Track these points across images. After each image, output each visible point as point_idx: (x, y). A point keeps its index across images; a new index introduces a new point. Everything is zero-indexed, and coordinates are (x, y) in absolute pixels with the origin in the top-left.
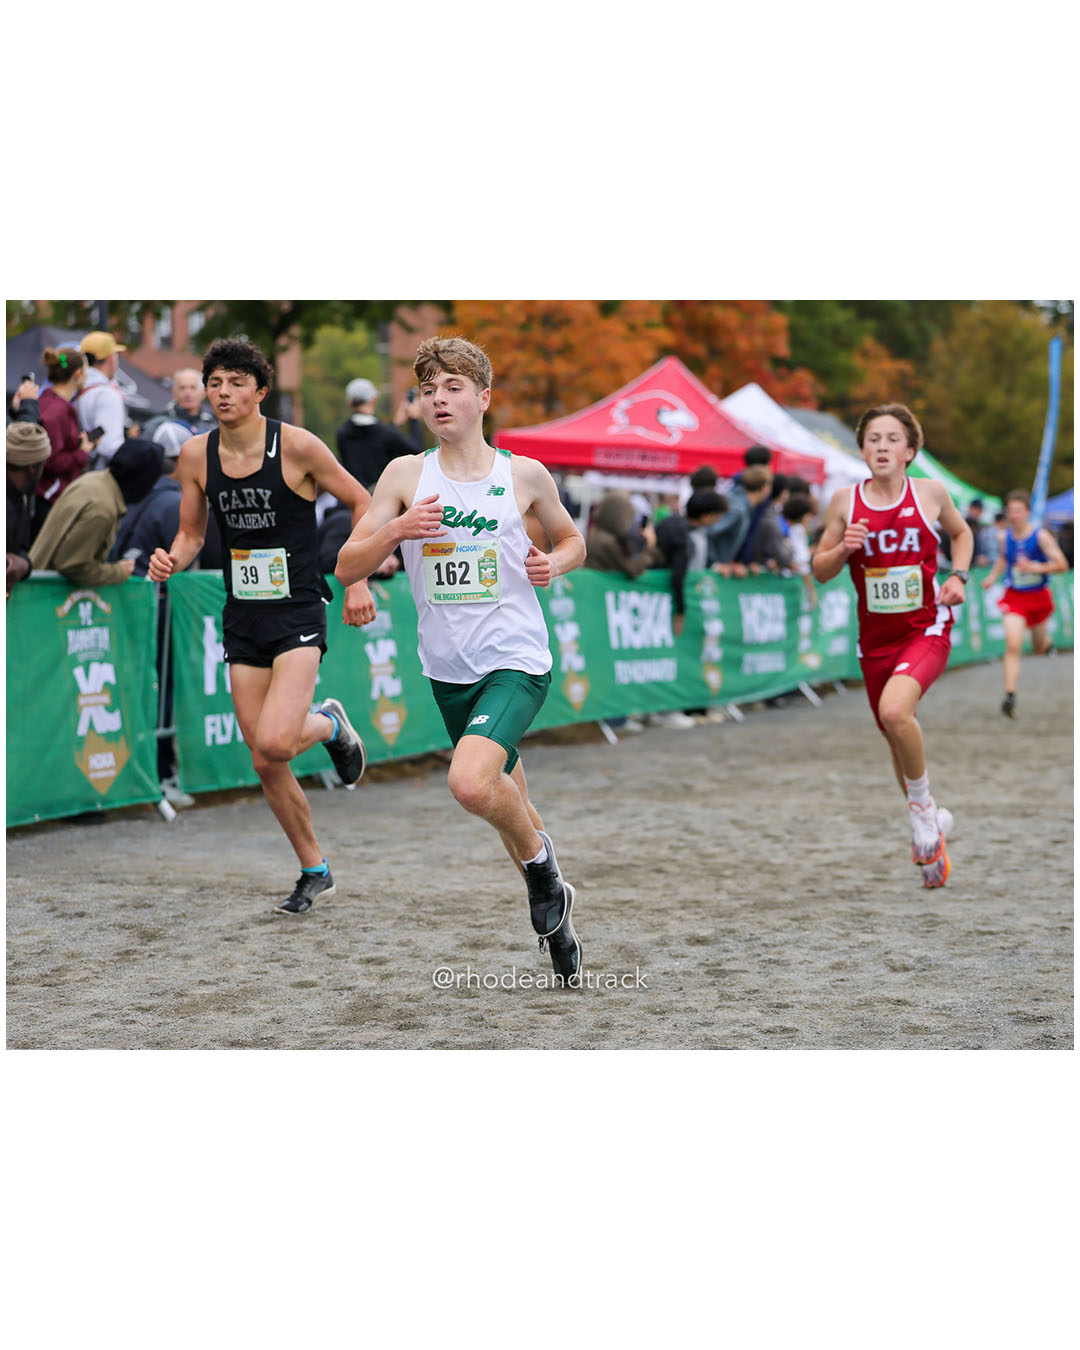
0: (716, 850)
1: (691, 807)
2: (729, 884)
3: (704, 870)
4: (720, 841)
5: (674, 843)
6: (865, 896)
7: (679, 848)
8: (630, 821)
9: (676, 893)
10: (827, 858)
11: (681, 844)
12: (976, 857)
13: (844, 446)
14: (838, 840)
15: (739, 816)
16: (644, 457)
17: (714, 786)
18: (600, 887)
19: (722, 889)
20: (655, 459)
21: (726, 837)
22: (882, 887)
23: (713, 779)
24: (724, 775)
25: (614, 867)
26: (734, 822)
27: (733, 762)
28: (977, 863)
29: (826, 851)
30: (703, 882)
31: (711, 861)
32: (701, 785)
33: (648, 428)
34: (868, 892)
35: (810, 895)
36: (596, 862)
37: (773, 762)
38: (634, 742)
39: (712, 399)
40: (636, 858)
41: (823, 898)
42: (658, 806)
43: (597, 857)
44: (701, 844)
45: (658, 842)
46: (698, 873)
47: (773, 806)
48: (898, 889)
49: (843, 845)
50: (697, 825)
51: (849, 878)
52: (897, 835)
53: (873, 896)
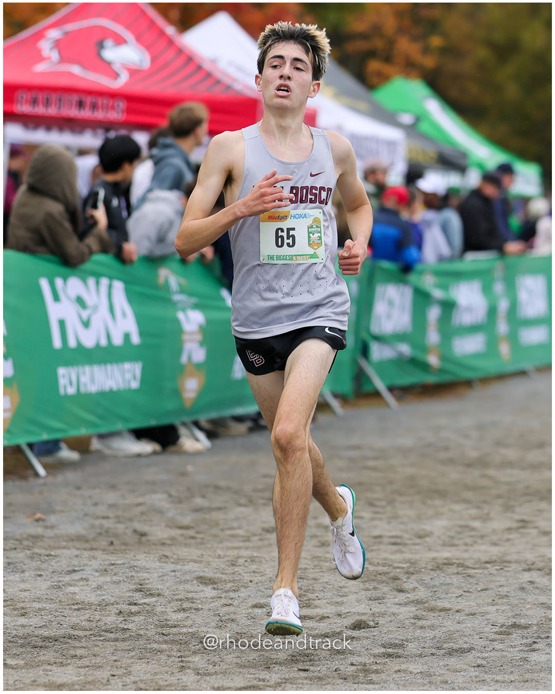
0: (181, 616)
1: (144, 559)
2: (198, 661)
3: (166, 642)
4: (186, 605)
5: (125, 607)
6: (374, 677)
7: (131, 614)
8: (67, 578)
9: (130, 673)
10: (324, 627)
11: (134, 609)
12: (514, 626)
13: (341, 94)
14: (338, 604)
15: (209, 574)
16: (81, 105)
17: (176, 532)
18: (28, 666)
19: (189, 668)
20: (94, 107)
21: (191, 600)
22: (394, 665)
23: (173, 524)
24: (187, 520)
25: (46, 639)
26: (204, 581)
27: (199, 501)
28: (516, 635)
29: (323, 618)
30: (164, 657)
31: (174, 630)
32: (159, 532)
33: (84, 66)
34: (377, 672)
35: (303, 674)
36: (21, 632)
37: (251, 502)
38: (71, 476)
39: (170, 30)
40: (73, 628)
41: (320, 679)
42: (102, 559)
43: (23, 626)
44: (159, 609)
45: (103, 606)
46: (155, 646)
47: (253, 560)
48: (415, 667)
49: (344, 610)
50: (154, 584)
51: (351, 653)
52: (411, 596)
53: (383, 676)
